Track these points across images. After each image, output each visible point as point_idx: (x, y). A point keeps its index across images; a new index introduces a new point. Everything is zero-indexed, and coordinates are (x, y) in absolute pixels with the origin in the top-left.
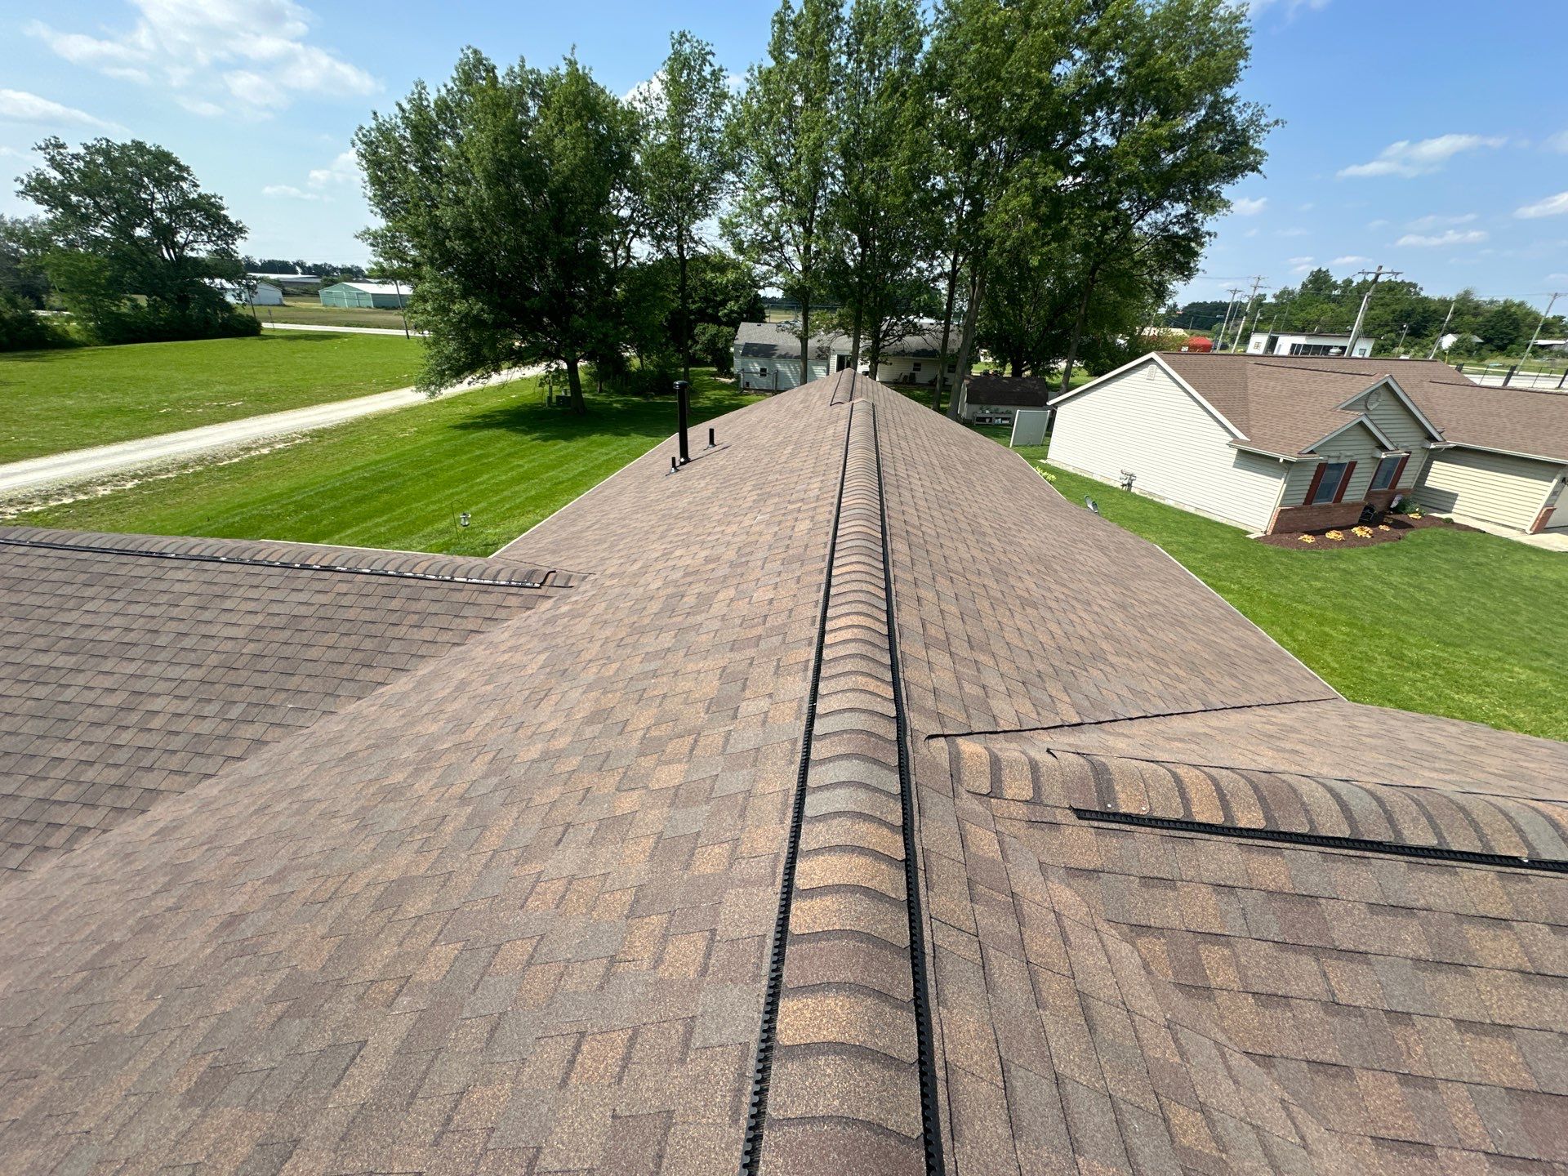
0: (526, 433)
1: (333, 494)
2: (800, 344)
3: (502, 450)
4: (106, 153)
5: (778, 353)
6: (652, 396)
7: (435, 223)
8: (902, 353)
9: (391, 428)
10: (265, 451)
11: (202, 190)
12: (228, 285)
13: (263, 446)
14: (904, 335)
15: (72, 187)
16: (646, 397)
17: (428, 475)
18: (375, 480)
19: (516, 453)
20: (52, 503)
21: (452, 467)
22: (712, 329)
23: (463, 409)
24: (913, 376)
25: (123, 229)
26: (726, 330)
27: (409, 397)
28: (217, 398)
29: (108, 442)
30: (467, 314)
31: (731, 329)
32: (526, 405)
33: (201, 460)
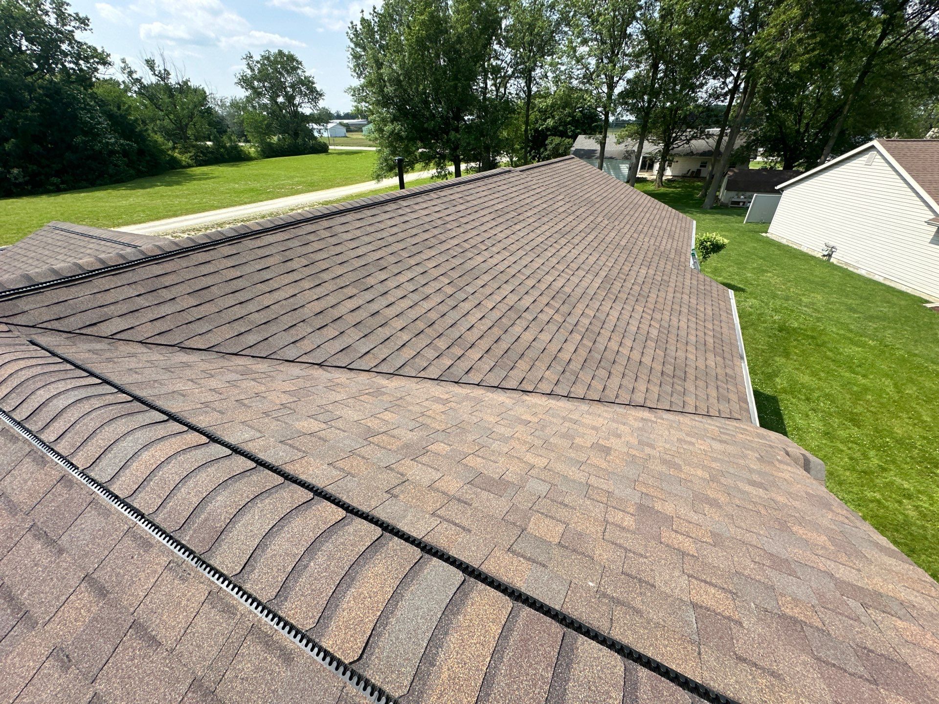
5: (597, 155)
8: (690, 154)
14: (691, 139)
22: (557, 140)
24: (699, 171)
26: (567, 140)
31: (570, 140)
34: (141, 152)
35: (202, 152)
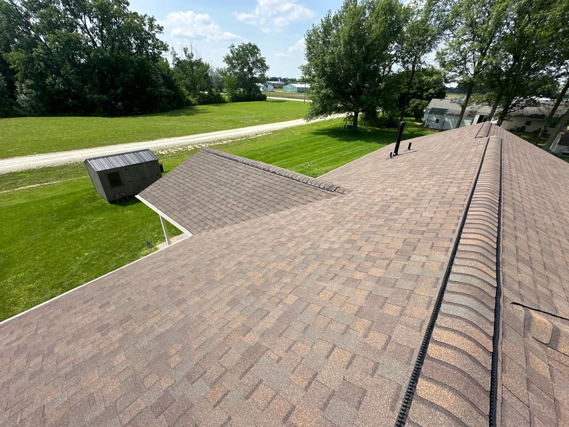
0: (334, 137)
1: (274, 150)
2: (461, 109)
3: (325, 142)
4: (242, 47)
5: (448, 113)
6: (384, 128)
7: (323, 62)
8: (521, 116)
9: (293, 132)
10: (261, 135)
11: (261, 56)
12: (261, 85)
13: (260, 134)
14: (525, 106)
15: (233, 58)
16: (381, 128)
17: (301, 148)
18: (286, 148)
19: (329, 144)
20: (215, 144)
21: (308, 146)
22: (418, 101)
23: (316, 128)
24: (524, 128)
25: (242, 70)
26: (424, 101)
27: (302, 122)
28: (252, 119)
29: (228, 129)
30: (325, 94)
31: (427, 102)
32: (336, 128)
33: (246, 136)
34: (175, 96)
35: (202, 98)
